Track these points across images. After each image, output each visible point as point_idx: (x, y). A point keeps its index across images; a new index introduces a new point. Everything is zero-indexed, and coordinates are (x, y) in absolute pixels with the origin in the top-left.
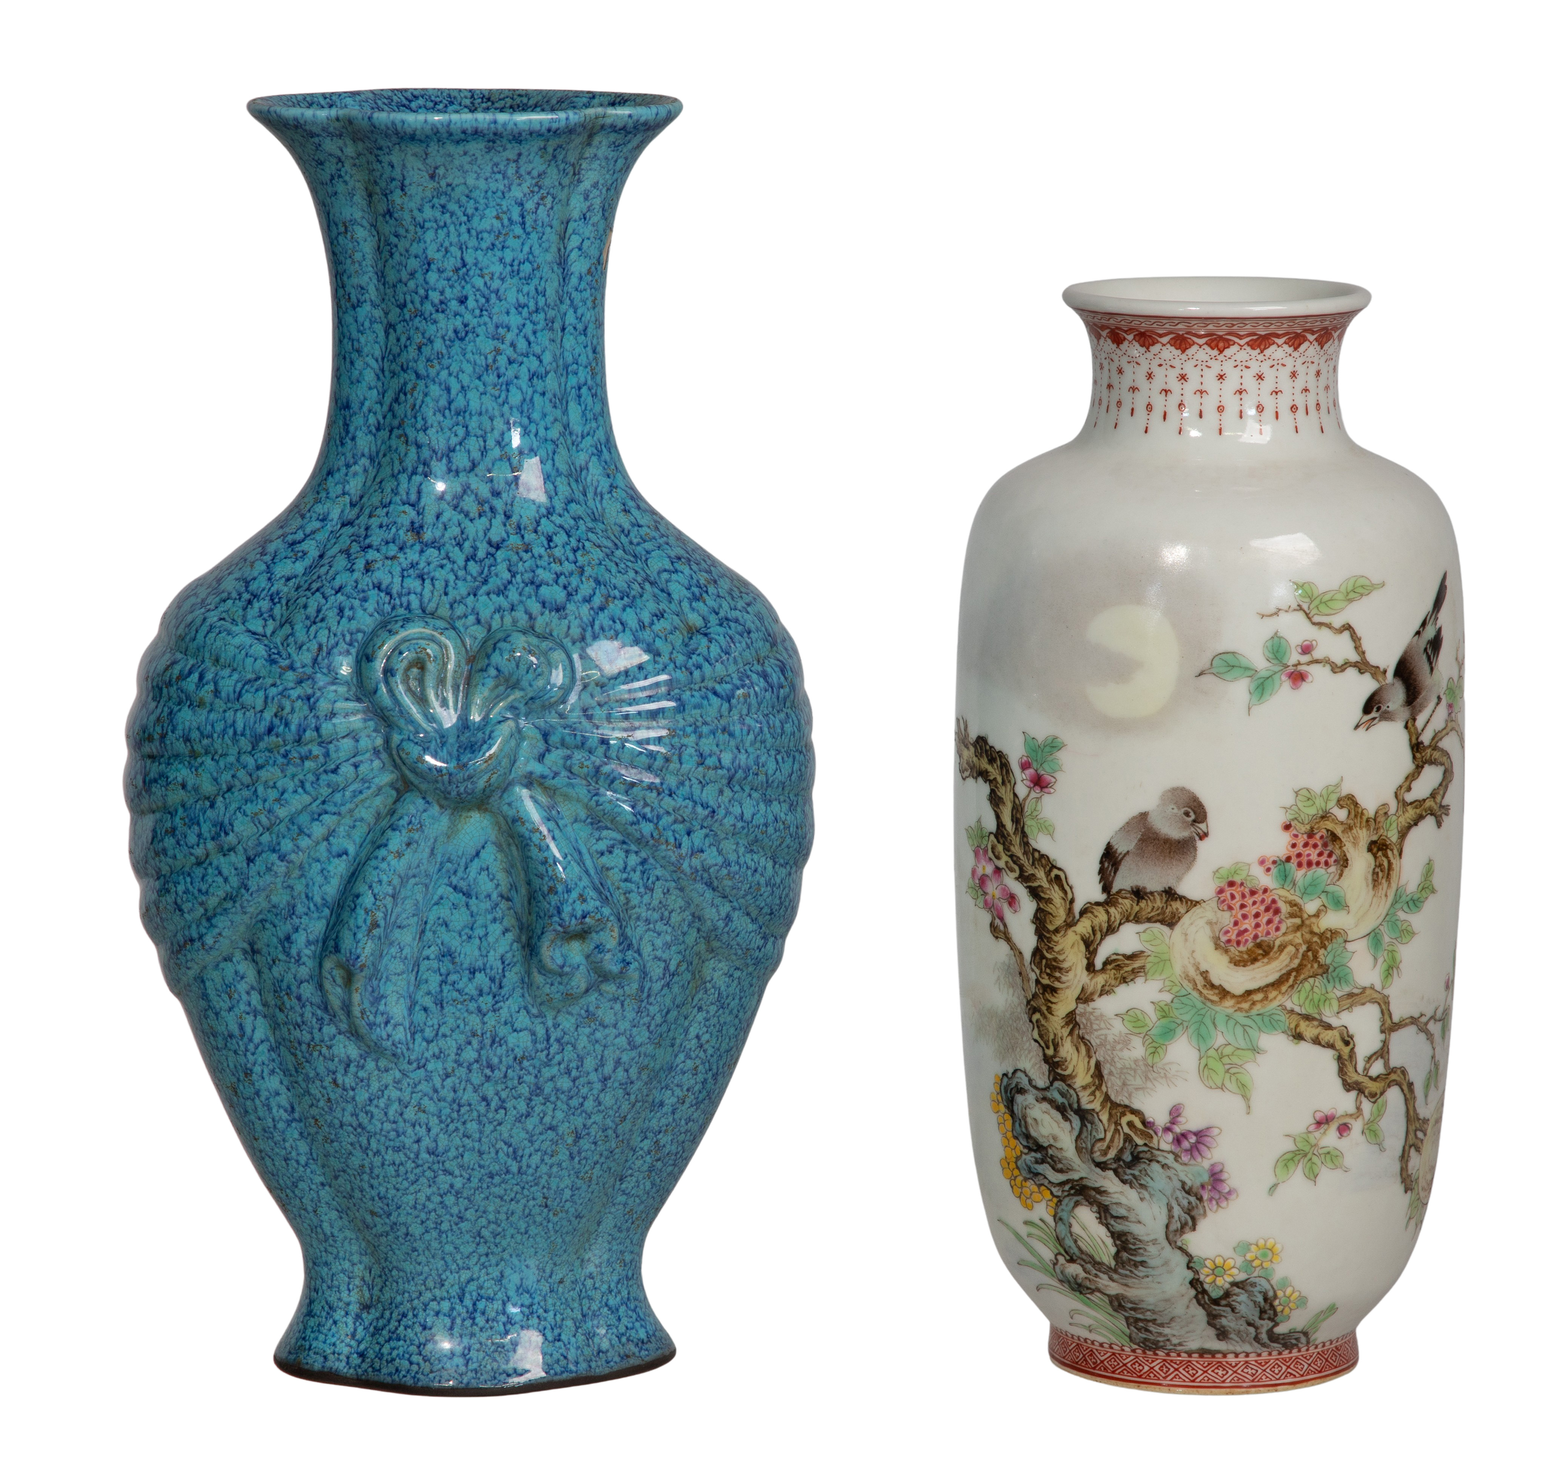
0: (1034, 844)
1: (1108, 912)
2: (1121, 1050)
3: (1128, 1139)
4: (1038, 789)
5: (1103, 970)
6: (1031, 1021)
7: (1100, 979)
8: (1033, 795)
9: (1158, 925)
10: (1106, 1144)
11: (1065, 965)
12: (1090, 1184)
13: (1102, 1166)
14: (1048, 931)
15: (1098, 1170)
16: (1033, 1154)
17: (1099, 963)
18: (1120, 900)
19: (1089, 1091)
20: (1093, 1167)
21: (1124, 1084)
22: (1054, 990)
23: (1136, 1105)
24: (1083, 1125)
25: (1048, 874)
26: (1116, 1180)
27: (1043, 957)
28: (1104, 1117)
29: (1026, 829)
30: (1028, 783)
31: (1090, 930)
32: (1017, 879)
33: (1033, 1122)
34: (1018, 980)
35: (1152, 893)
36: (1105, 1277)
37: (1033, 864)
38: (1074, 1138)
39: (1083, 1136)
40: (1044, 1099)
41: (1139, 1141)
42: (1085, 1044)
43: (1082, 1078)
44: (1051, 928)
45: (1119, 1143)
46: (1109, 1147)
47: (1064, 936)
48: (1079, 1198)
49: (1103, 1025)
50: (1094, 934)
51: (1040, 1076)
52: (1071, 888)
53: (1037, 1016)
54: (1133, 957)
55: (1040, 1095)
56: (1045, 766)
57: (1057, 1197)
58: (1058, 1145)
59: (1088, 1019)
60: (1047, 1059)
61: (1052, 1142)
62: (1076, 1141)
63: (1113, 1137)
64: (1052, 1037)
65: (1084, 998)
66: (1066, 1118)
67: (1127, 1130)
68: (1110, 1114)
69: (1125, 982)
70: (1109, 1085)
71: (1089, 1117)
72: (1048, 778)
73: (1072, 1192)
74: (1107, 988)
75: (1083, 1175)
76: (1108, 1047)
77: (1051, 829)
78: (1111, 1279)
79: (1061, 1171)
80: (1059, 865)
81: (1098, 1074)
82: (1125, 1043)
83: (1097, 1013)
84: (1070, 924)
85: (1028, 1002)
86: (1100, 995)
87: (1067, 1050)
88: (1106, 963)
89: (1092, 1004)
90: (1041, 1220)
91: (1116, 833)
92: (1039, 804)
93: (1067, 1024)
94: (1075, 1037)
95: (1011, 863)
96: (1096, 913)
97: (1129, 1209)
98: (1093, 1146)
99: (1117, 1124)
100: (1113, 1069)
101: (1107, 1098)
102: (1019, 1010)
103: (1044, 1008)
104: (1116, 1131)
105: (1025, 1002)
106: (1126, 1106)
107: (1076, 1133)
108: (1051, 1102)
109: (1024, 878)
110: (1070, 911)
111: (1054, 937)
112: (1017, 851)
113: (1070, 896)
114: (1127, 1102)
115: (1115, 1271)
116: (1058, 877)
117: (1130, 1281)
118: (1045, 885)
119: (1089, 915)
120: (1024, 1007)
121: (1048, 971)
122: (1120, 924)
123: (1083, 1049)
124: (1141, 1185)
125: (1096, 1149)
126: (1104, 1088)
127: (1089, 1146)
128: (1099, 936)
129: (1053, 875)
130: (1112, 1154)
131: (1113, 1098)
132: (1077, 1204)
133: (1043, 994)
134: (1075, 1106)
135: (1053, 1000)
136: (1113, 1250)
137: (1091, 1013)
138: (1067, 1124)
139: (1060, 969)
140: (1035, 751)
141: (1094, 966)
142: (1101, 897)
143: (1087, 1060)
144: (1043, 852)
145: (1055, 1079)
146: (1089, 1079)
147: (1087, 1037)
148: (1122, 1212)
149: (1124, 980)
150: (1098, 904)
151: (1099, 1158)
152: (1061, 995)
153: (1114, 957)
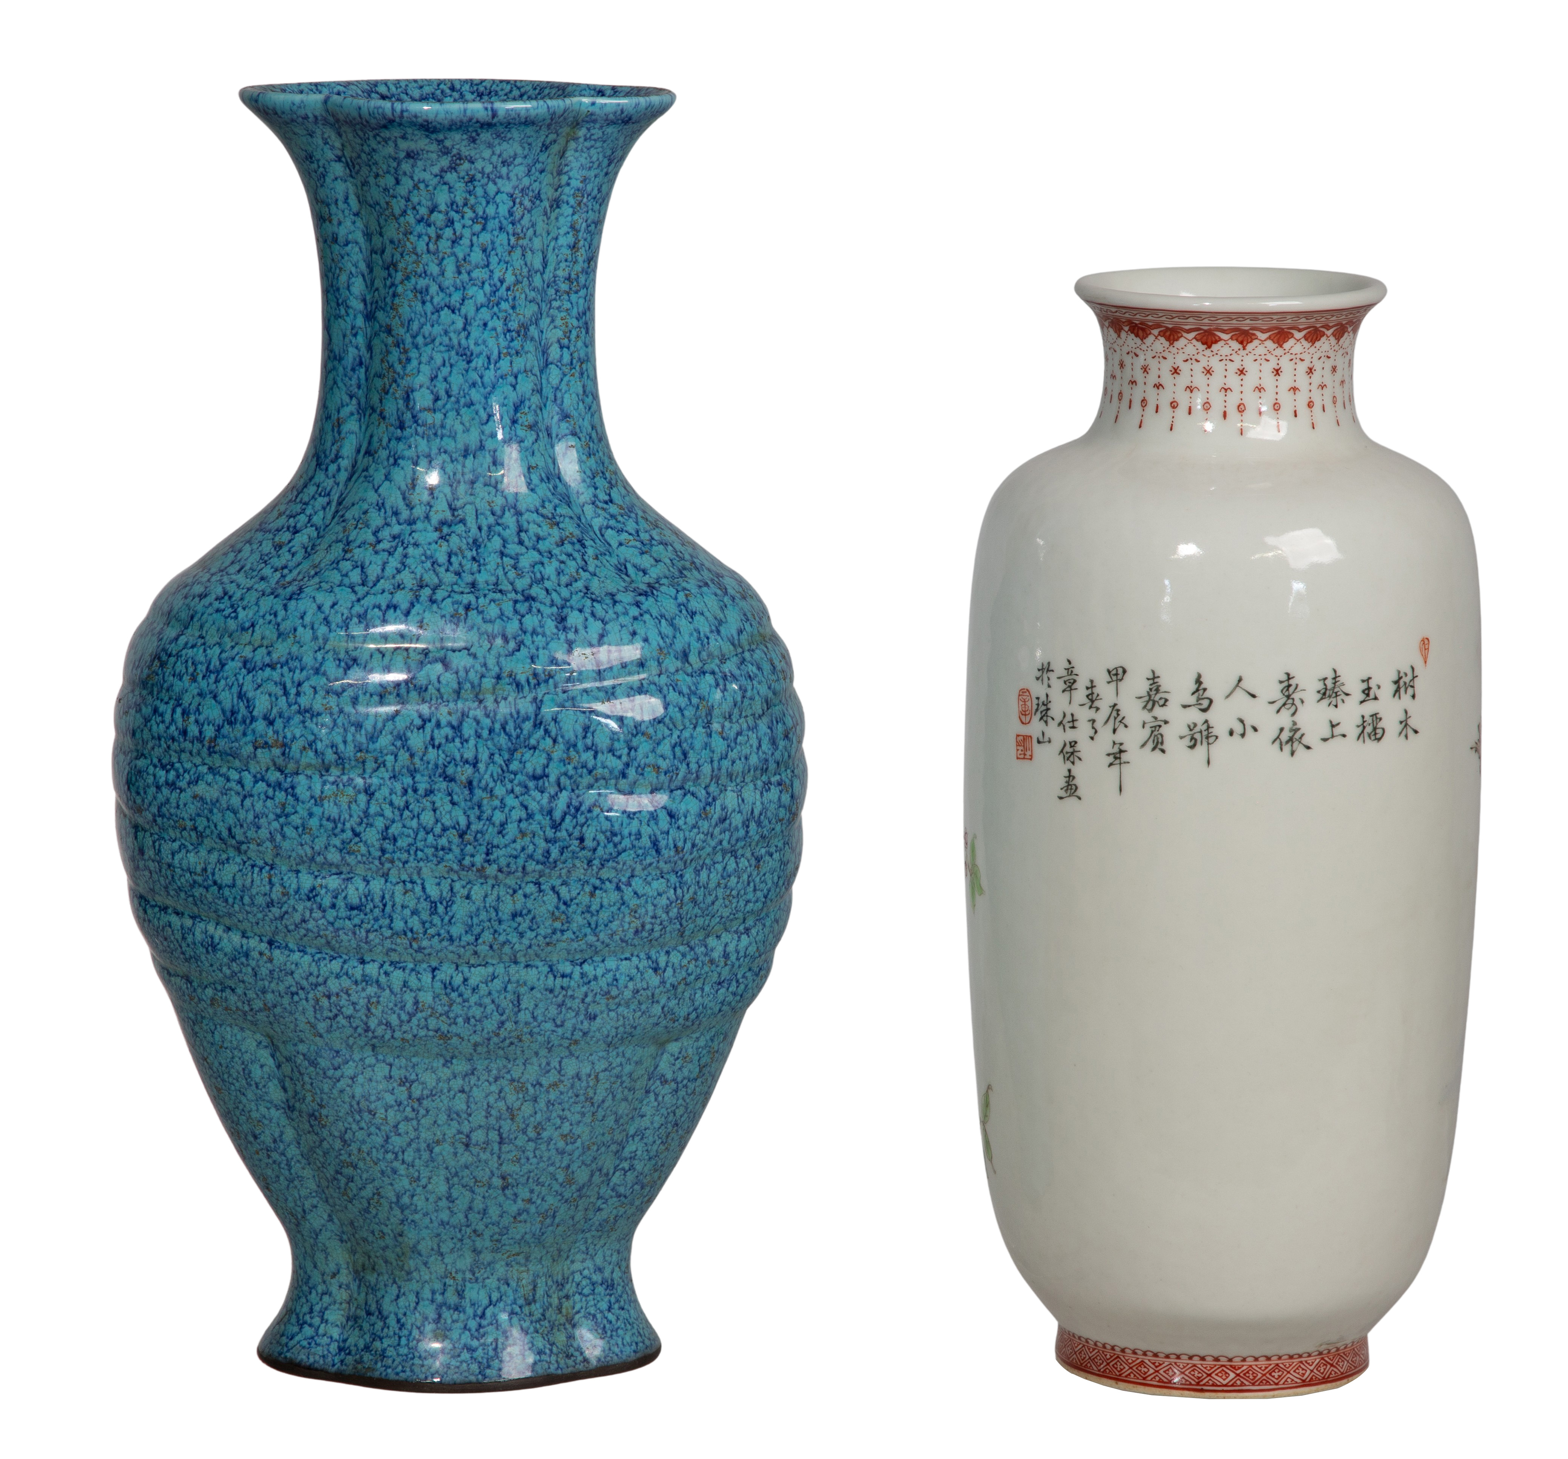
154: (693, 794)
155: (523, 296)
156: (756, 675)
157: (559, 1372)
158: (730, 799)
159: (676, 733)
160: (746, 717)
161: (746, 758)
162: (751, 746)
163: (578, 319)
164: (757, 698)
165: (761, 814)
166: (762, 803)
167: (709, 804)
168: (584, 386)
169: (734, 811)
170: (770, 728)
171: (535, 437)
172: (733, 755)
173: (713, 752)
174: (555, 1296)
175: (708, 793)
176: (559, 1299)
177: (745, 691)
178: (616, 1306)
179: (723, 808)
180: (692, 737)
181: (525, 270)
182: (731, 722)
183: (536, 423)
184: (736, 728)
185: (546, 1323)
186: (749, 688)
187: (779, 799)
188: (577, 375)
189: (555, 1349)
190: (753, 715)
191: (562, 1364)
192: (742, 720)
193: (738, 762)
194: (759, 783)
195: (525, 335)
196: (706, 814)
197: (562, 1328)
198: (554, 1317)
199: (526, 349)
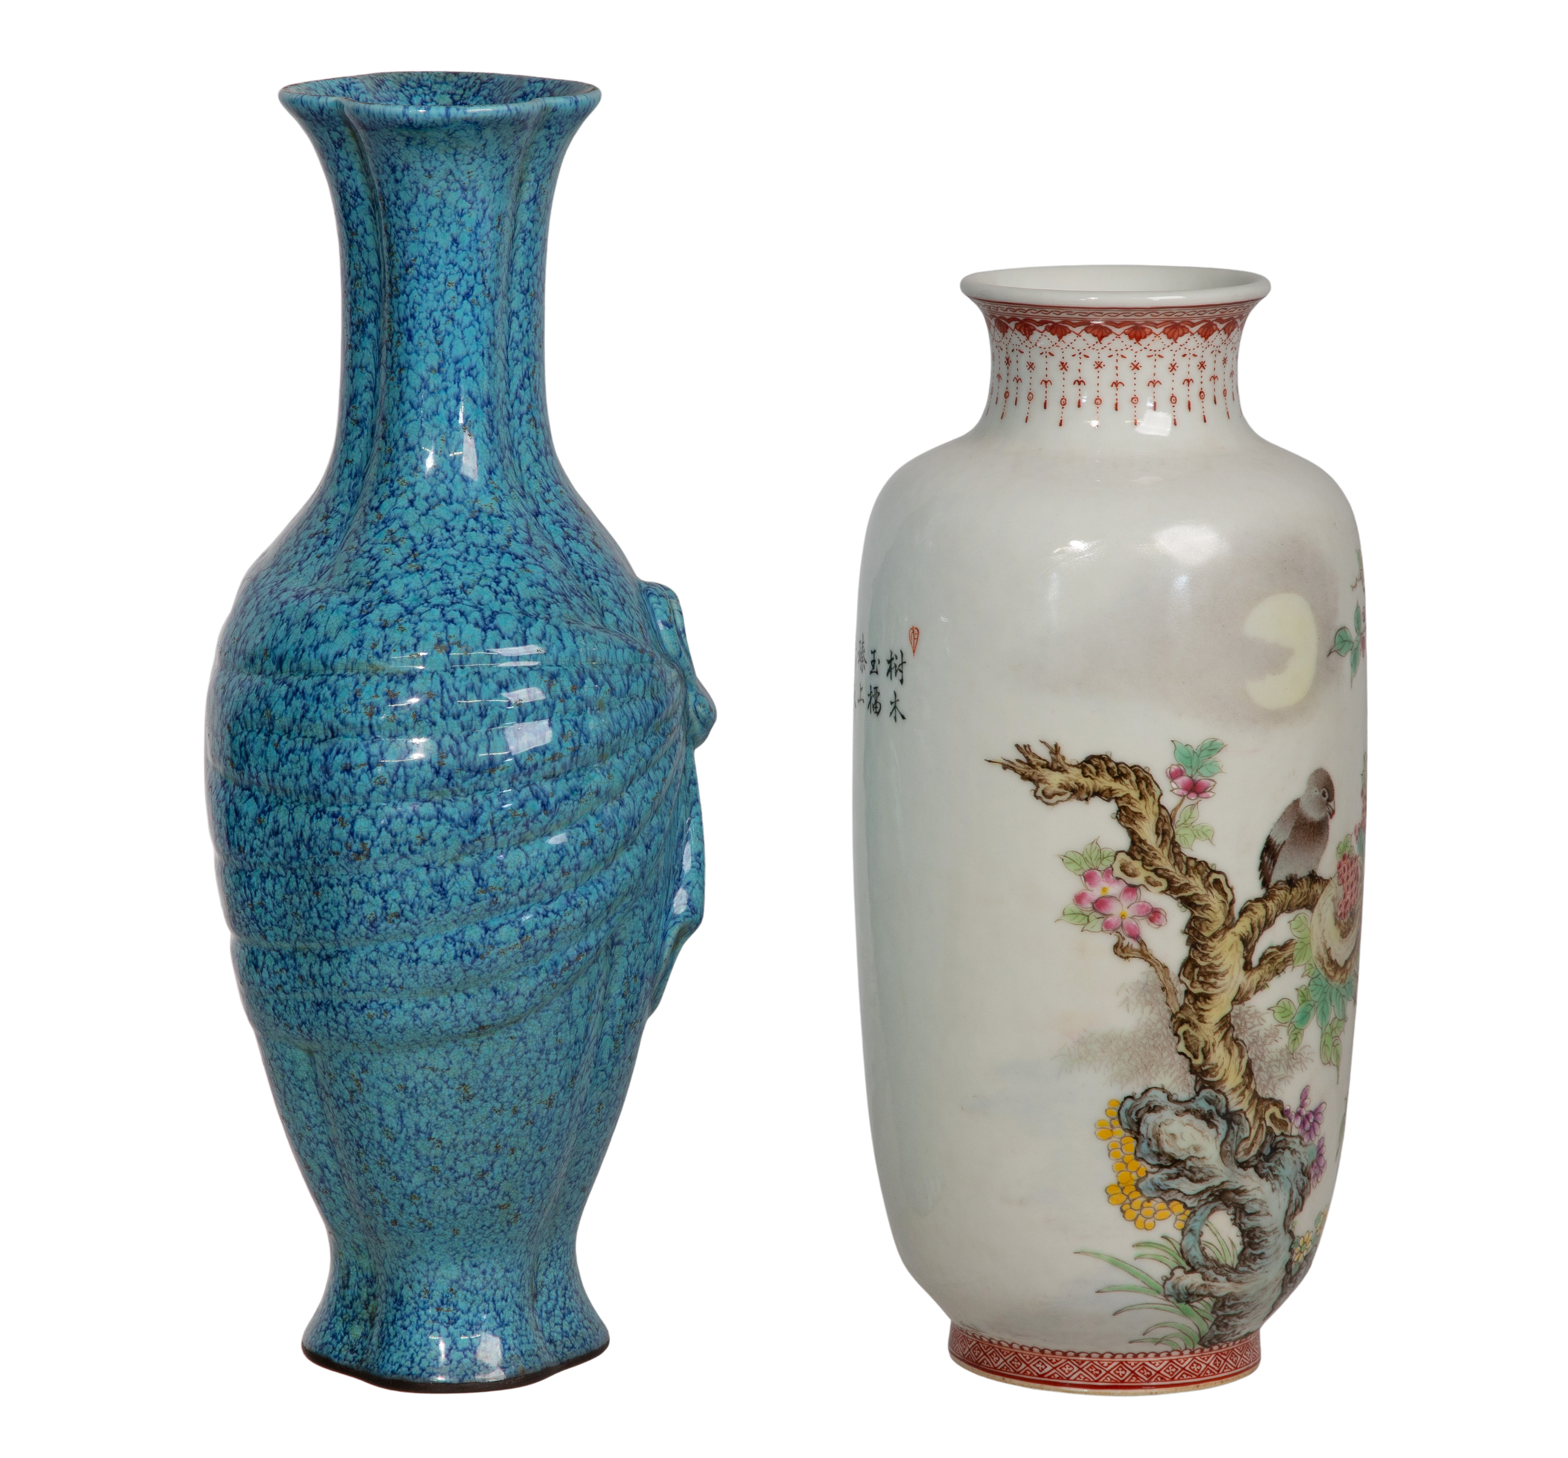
0: (1187, 852)
1: (1266, 907)
2: (1270, 1043)
3: (1270, 1131)
4: (1193, 796)
5: (1260, 966)
6: (1176, 1034)
7: (1256, 976)
8: (1187, 802)
9: (1304, 910)
10: (1250, 1142)
11: (1221, 969)
12: (1230, 1186)
13: (1244, 1165)
14: (1204, 938)
15: (1241, 1171)
16: (1166, 1171)
17: (1255, 960)
18: (1277, 892)
19: (1239, 1092)
20: (1236, 1168)
21: (1271, 1077)
22: (1207, 997)
23: (1278, 1097)
24: (1230, 1127)
25: (1205, 881)
26: (1255, 1177)
27: (1196, 965)
28: (1251, 1115)
29: (1177, 839)
30: (1181, 792)
31: (1249, 929)
32: (1164, 892)
33: (1169, 1139)
34: (1161, 996)
35: (1301, 879)
36: (1222, 1279)
37: (1187, 873)
38: (1219, 1143)
39: (1229, 1140)
40: (1187, 1111)
41: (1277, 1132)
42: (1238, 1045)
43: (1233, 1080)
44: (1207, 934)
45: (1262, 1138)
46: (1252, 1145)
47: (1222, 940)
48: (1218, 1203)
49: (1256, 1022)
50: (1253, 931)
51: (1183, 1088)
52: (1231, 889)
53: (1185, 1027)
54: (1283, 948)
55: (1182, 1108)
56: (1203, 771)
57: (1190, 1208)
58: (1200, 1155)
59: (1243, 1019)
60: (1193, 1070)
61: (1193, 1153)
62: (1221, 1146)
63: (1257, 1133)
64: (1202, 1045)
65: (1240, 998)
66: (1211, 1125)
67: (1269, 1123)
68: (1257, 1111)
69: (1278, 974)
70: (1258, 1081)
71: (1237, 1118)
72: (1206, 782)
73: (1210, 1199)
74: (1262, 984)
75: (1225, 1179)
76: (1260, 1043)
77: (1209, 834)
78: (1229, 1280)
79: (1201, 1181)
80: (1218, 869)
81: (1249, 1073)
82: (1273, 1035)
83: (1252, 1011)
84: (1227, 927)
85: (1173, 1016)
86: (1256, 992)
87: (1219, 1055)
88: (1261, 959)
89: (1247, 1003)
90: (1165, 1237)
91: (1275, 825)
92: (1195, 811)
93: (1221, 1029)
94: (1228, 1039)
95: (1154, 877)
96: (1255, 910)
97: (1263, 1203)
98: (1238, 1146)
99: (1262, 1119)
100: (1262, 1064)
101: (1255, 1094)
102: (1159, 1025)
103: (1194, 1019)
104: (1261, 1126)
105: (1169, 1016)
106: (1271, 1099)
107: (1221, 1138)
108: (1196, 1113)
109: (1172, 889)
110: (1230, 912)
111: (1210, 944)
112: (1164, 862)
113: (1230, 898)
114: (1271, 1095)
115: (1235, 1270)
116: (1217, 882)
117: (1244, 1278)
118: (1201, 891)
119: (1249, 913)
120: (1166, 1022)
121: (1201, 979)
122: (1276, 916)
123: (1236, 1051)
124: (1274, 1175)
125: (1240, 1149)
126: (1253, 1086)
127: (1234, 1148)
128: (1257, 932)
129: (1211, 880)
130: (1254, 1151)
131: (1260, 1093)
132: (1213, 1211)
133: (1194, 1004)
134: (1223, 1111)
135: (1206, 1007)
136: (1239, 1248)
137: (1246, 1012)
138: (1213, 1131)
139: (1216, 974)
140: (1190, 758)
141: (1251, 963)
142: (1259, 892)
143: (1238, 1060)
144: (1200, 858)
145: (1203, 1087)
146: (1239, 1080)
147: (1240, 1037)
148: (1256, 1207)
149: (1277, 973)
150: (1257, 900)
151: (1242, 1157)
152: (1216, 1001)
153: (1270, 951)
154: (256, 799)
155: (362, 292)
156: (326, 700)
157: (336, 1360)
158: (282, 816)
159: (245, 733)
160: (305, 737)
161: (296, 777)
162: (302, 767)
163: (399, 325)
164: (318, 722)
165: (310, 839)
166: (311, 829)
167: (264, 812)
168: (401, 392)
169: (284, 827)
170: (325, 756)
171: (359, 432)
172: (284, 770)
173: (267, 761)
174: (364, 1290)
175: (267, 802)
176: (368, 1295)
177: (307, 711)
178: (399, 1323)
179: (276, 821)
180: (253, 740)
181: (363, 266)
182: (288, 737)
183: (364, 419)
184: (291, 744)
185: (350, 1312)
186: (312, 709)
187: (331, 831)
188: (396, 379)
189: (346, 1338)
190: (313, 738)
191: (342, 1356)
192: (300, 739)
193: (288, 778)
194: (313, 808)
195: (363, 331)
196: (261, 822)
197: (362, 1323)
198: (359, 1310)
199: (364, 345)
